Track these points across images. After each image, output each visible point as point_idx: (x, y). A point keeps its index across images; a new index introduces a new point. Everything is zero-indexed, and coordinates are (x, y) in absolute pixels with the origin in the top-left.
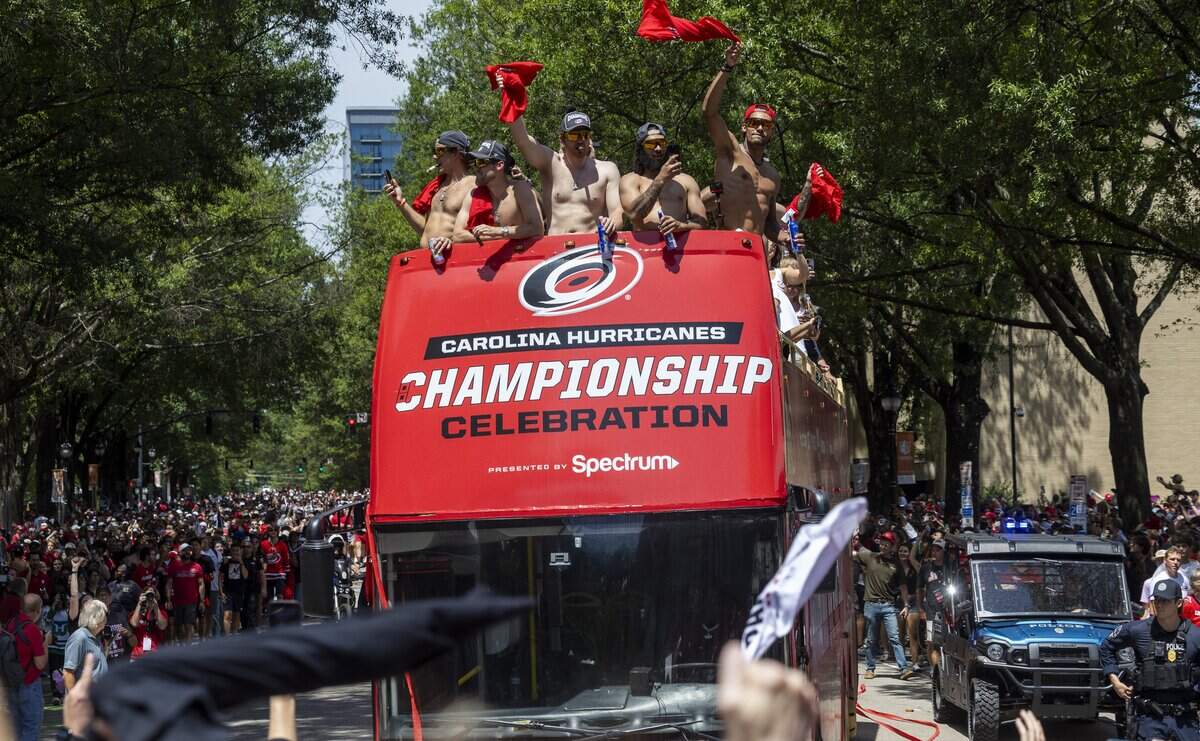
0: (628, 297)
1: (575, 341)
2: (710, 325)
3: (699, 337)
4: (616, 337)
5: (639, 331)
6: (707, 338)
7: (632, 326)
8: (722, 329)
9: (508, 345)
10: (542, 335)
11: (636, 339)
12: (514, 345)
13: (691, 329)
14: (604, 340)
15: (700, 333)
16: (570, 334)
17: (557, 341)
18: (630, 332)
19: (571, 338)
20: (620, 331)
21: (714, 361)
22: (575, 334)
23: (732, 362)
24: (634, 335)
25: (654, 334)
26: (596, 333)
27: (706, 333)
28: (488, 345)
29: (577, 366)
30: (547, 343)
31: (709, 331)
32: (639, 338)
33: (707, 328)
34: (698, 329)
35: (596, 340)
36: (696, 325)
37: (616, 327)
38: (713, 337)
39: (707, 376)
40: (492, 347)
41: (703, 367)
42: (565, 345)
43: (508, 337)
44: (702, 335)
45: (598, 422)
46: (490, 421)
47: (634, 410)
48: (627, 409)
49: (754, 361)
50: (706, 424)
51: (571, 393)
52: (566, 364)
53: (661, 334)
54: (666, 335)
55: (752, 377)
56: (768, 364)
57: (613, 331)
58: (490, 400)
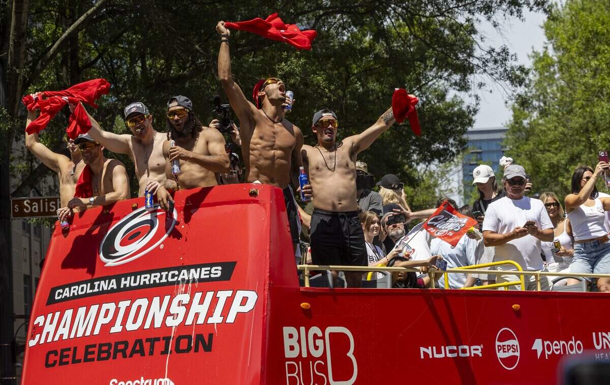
0: (162, 247)
1: (125, 285)
2: (211, 265)
3: (203, 276)
4: (150, 280)
5: (164, 274)
6: (208, 276)
7: (160, 271)
8: (220, 268)
9: (89, 291)
10: (107, 281)
11: (161, 281)
12: (91, 291)
13: (199, 270)
14: (142, 284)
15: (204, 273)
16: (123, 279)
17: (115, 287)
18: (158, 274)
19: (123, 282)
20: (153, 275)
21: (210, 295)
22: (126, 280)
23: (223, 295)
24: (161, 278)
25: (173, 276)
26: (138, 277)
27: (208, 272)
28: (78, 291)
29: (123, 305)
30: (109, 289)
31: (210, 271)
32: (164, 280)
33: (209, 268)
34: (203, 269)
35: (137, 284)
36: (201, 266)
37: (150, 272)
38: (212, 276)
39: (203, 309)
40: (80, 293)
41: (201, 302)
42: (119, 289)
43: (89, 284)
44: (205, 275)
45: (128, 352)
46: (71, 353)
47: (153, 341)
48: (147, 340)
49: (240, 294)
50: (196, 350)
51: (117, 328)
52: (117, 305)
53: (178, 276)
54: (181, 277)
55: (236, 308)
56: (252, 296)
57: (148, 276)
58: (72, 336)
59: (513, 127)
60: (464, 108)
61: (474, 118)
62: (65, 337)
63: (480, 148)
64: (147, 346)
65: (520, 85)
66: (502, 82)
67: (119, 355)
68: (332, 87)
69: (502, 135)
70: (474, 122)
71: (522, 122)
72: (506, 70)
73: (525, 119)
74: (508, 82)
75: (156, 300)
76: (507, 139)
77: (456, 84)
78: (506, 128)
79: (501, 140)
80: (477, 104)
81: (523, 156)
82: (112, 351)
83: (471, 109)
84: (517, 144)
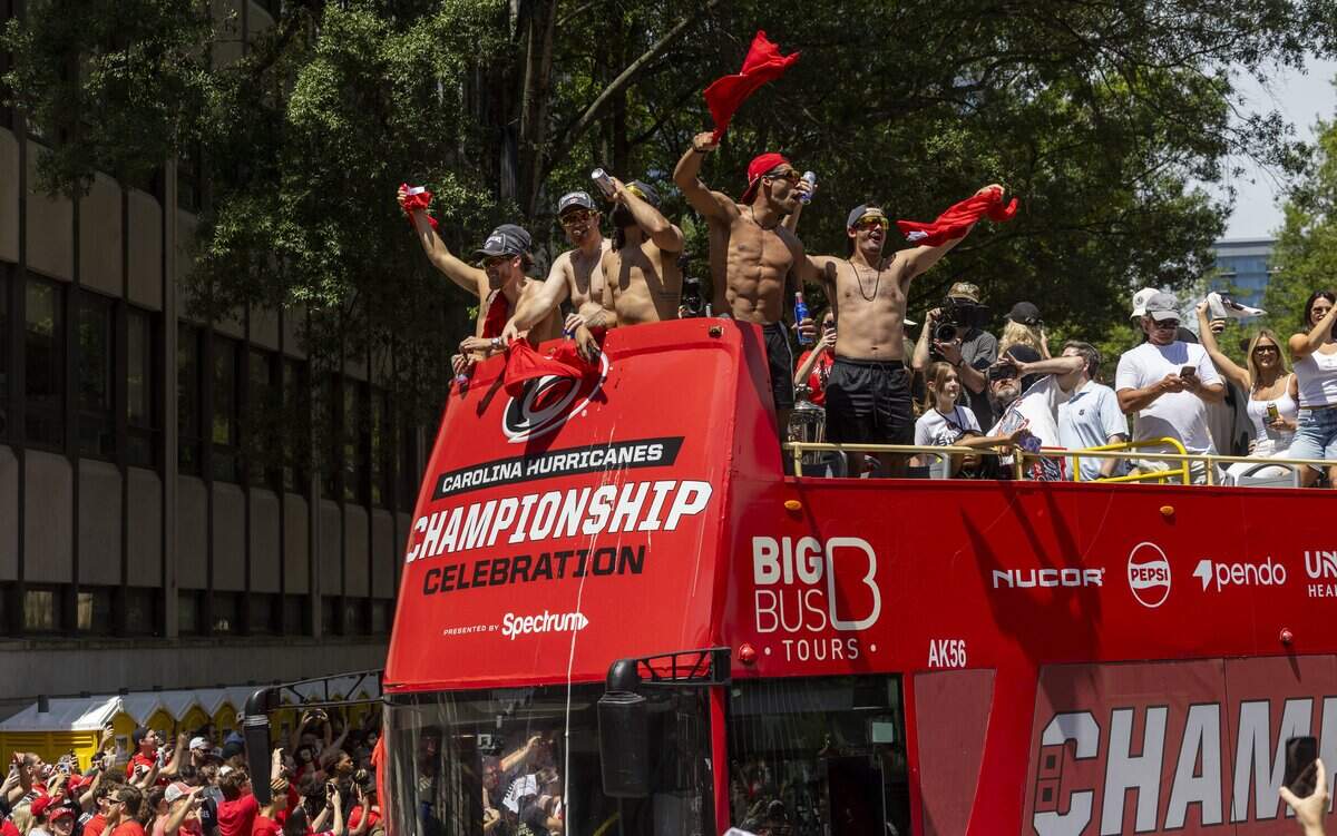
0: (584, 413)
1: (532, 471)
2: (649, 442)
3: (636, 459)
4: (565, 464)
5: (585, 454)
6: (643, 459)
7: (580, 450)
8: (660, 446)
9: (486, 480)
10: (510, 465)
11: (580, 466)
12: (488, 480)
13: (631, 448)
14: (554, 469)
15: (638, 453)
16: (531, 462)
17: (520, 474)
18: (577, 455)
19: (530, 467)
20: (570, 456)
21: (644, 487)
22: (534, 464)
23: (663, 487)
24: (580, 462)
25: (597, 458)
26: (551, 459)
27: (644, 453)
28: (471, 480)
29: (529, 500)
30: (512, 476)
31: (647, 450)
32: (584, 465)
33: (645, 447)
34: (638, 448)
35: (549, 469)
36: (635, 443)
37: (567, 452)
38: (650, 458)
39: (633, 509)
40: (474, 483)
41: (632, 498)
42: (524, 478)
43: (486, 470)
44: (640, 456)
45: (531, 571)
46: (456, 573)
47: (563, 556)
48: (556, 555)
49: (687, 486)
50: (621, 571)
51: (518, 537)
52: (520, 501)
53: (603, 458)
54: (607, 459)
55: (680, 508)
56: (704, 490)
57: (563, 457)
58: (460, 548)
59: (1285, 236)
60: (1211, 206)
61: (1225, 222)
62: (451, 550)
63: (1234, 270)
64: (555, 563)
65: (1299, 172)
66: (1270, 167)
67: (519, 576)
68: (1011, 174)
69: (1270, 250)
70: (1226, 228)
71: (1298, 230)
72: (1276, 149)
73: (1305, 225)
74: (1280, 167)
75: (572, 494)
76: (1277, 255)
77: (1198, 170)
78: (1274, 239)
79: (1267, 257)
80: (1232, 201)
81: (1300, 281)
82: (509, 570)
83: (1222, 208)
84: (1291, 263)
